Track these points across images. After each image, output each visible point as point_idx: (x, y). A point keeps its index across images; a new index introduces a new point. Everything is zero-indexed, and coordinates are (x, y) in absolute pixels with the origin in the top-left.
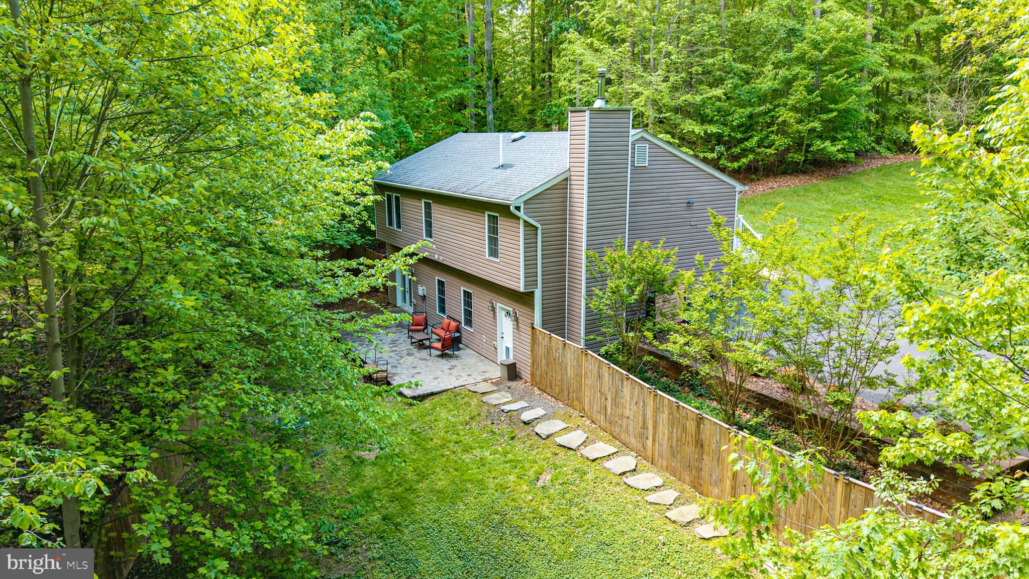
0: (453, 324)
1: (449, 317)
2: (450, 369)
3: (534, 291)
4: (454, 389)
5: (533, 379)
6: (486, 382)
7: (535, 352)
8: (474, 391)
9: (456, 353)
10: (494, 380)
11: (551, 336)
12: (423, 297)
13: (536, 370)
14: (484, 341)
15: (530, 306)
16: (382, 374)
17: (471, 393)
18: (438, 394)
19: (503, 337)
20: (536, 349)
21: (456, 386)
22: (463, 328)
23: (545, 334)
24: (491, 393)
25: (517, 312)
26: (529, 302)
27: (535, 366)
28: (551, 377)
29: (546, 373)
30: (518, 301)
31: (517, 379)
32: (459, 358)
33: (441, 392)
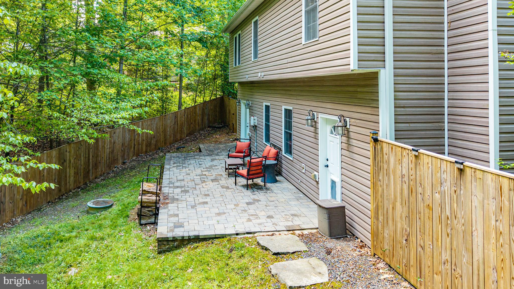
0: (273, 150)
1: (272, 145)
3: (377, 73)
4: (235, 236)
5: (375, 243)
6: (291, 232)
7: (380, 189)
8: (264, 247)
9: (268, 185)
10: (305, 232)
11: (417, 154)
12: (255, 127)
13: (383, 227)
14: (304, 171)
15: (370, 104)
16: (150, 197)
17: (258, 250)
18: (207, 240)
19: (327, 166)
20: (382, 184)
21: (241, 230)
22: (283, 157)
23: (403, 149)
24: (291, 256)
25: (348, 120)
26: (368, 98)
27: (381, 218)
28: (419, 249)
29: (405, 237)
30: (349, 102)
31: (347, 237)
32: (268, 191)
33: (213, 238)
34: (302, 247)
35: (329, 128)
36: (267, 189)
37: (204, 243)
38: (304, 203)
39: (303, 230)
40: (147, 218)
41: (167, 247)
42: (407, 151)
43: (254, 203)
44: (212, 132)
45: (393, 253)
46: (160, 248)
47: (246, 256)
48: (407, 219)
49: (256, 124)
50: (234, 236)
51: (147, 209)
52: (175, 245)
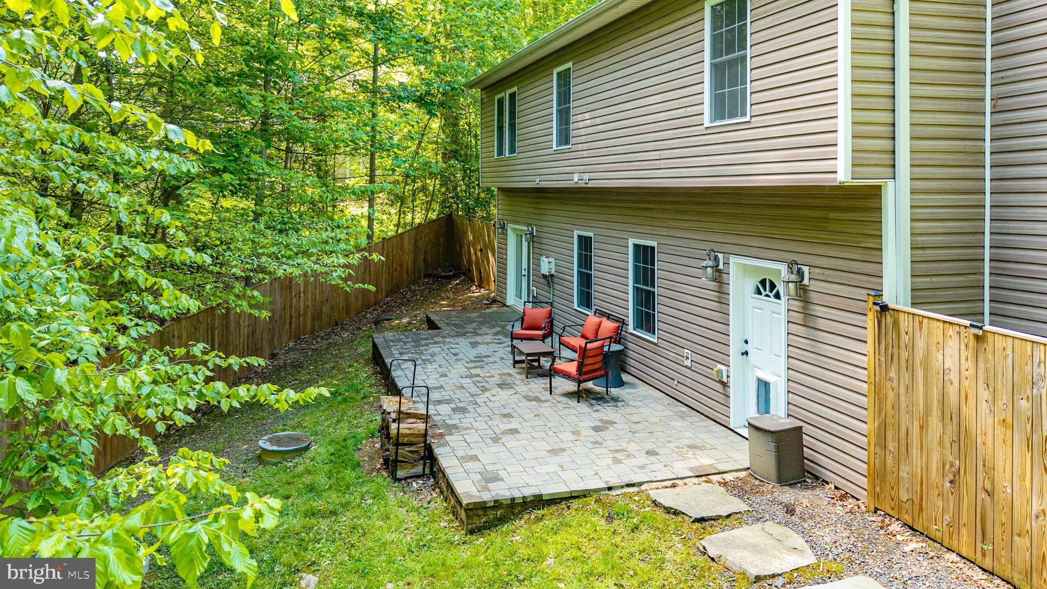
0: (608, 326)
1: (601, 313)
2: (596, 429)
3: (879, 187)
4: (607, 492)
5: (878, 489)
6: (704, 478)
7: (891, 394)
8: (671, 508)
9: (614, 391)
10: (729, 477)
11: (980, 333)
12: (549, 279)
13: (898, 461)
14: (688, 363)
15: (860, 243)
16: (414, 425)
17: (660, 514)
18: (556, 503)
19: (746, 353)
20: (895, 385)
21: (614, 482)
22: (629, 336)
23: (947, 325)
24: (727, 522)
25: (806, 269)
26: (854, 231)
27: (891, 446)
28: (982, 495)
29: (951, 477)
30: (807, 237)
31: (805, 481)
32: (620, 404)
33: (567, 499)
34: (737, 505)
35: (752, 283)
36: (615, 400)
37: (553, 508)
38: (698, 424)
39: (723, 473)
40: (409, 466)
41: (484, 519)
42: (957, 328)
43: (607, 428)
44: (435, 287)
45: (921, 505)
46: (472, 524)
47: (642, 527)
48: (955, 446)
49: (553, 272)
50: (603, 493)
51: (407, 449)
52: (498, 516)
